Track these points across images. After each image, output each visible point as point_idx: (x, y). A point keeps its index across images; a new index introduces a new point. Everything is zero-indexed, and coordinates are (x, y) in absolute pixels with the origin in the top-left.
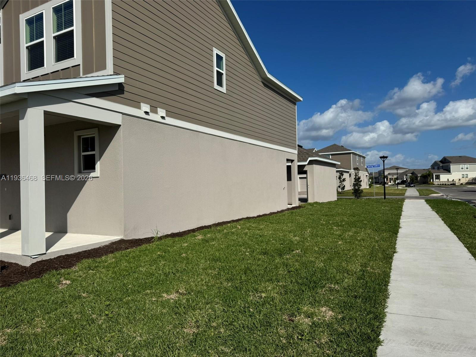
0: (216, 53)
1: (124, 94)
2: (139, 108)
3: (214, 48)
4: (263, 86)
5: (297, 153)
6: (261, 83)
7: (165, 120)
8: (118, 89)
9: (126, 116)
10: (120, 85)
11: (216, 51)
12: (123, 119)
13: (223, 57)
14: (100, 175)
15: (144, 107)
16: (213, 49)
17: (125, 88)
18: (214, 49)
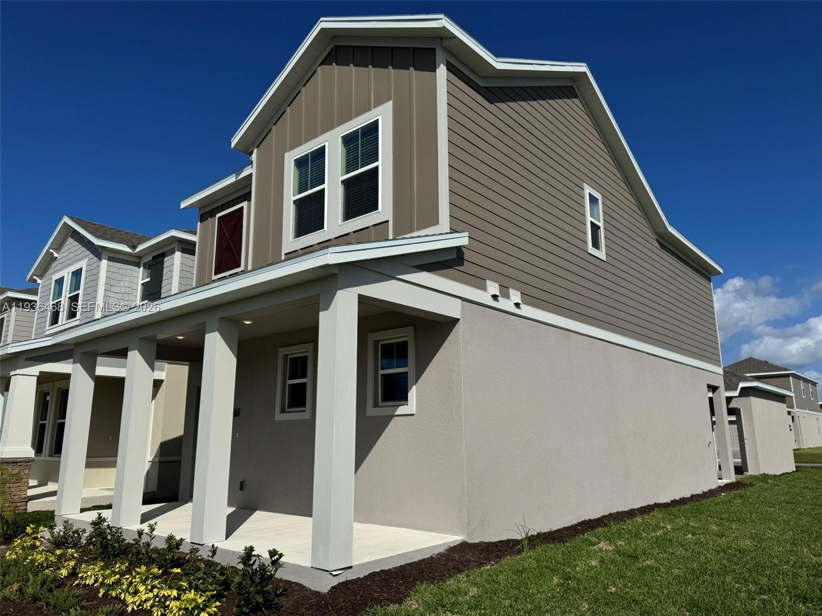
0: (589, 193)
1: (463, 265)
2: (484, 288)
3: (585, 184)
4: (660, 249)
5: (722, 373)
6: (656, 242)
7: (520, 309)
8: (456, 257)
9: (466, 303)
10: (458, 249)
11: (588, 190)
12: (463, 308)
13: (598, 199)
14: (416, 411)
15: (491, 287)
16: (583, 187)
17: (465, 255)
18: (586, 186)
